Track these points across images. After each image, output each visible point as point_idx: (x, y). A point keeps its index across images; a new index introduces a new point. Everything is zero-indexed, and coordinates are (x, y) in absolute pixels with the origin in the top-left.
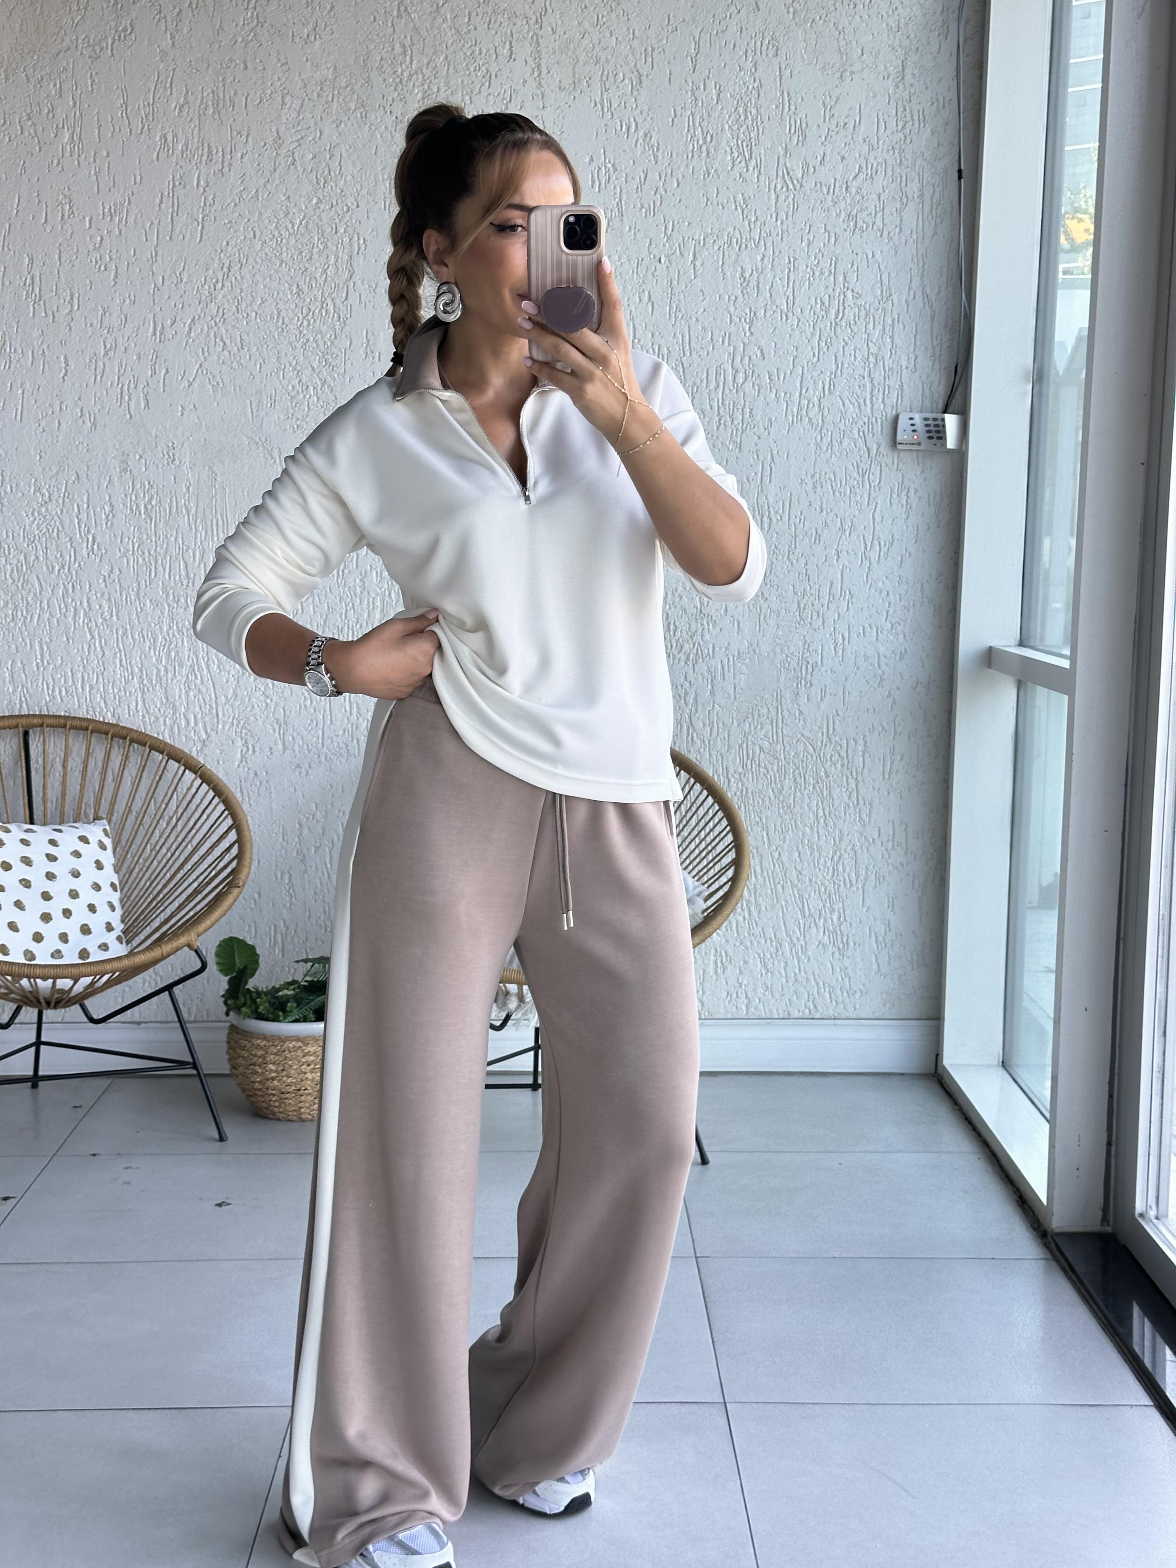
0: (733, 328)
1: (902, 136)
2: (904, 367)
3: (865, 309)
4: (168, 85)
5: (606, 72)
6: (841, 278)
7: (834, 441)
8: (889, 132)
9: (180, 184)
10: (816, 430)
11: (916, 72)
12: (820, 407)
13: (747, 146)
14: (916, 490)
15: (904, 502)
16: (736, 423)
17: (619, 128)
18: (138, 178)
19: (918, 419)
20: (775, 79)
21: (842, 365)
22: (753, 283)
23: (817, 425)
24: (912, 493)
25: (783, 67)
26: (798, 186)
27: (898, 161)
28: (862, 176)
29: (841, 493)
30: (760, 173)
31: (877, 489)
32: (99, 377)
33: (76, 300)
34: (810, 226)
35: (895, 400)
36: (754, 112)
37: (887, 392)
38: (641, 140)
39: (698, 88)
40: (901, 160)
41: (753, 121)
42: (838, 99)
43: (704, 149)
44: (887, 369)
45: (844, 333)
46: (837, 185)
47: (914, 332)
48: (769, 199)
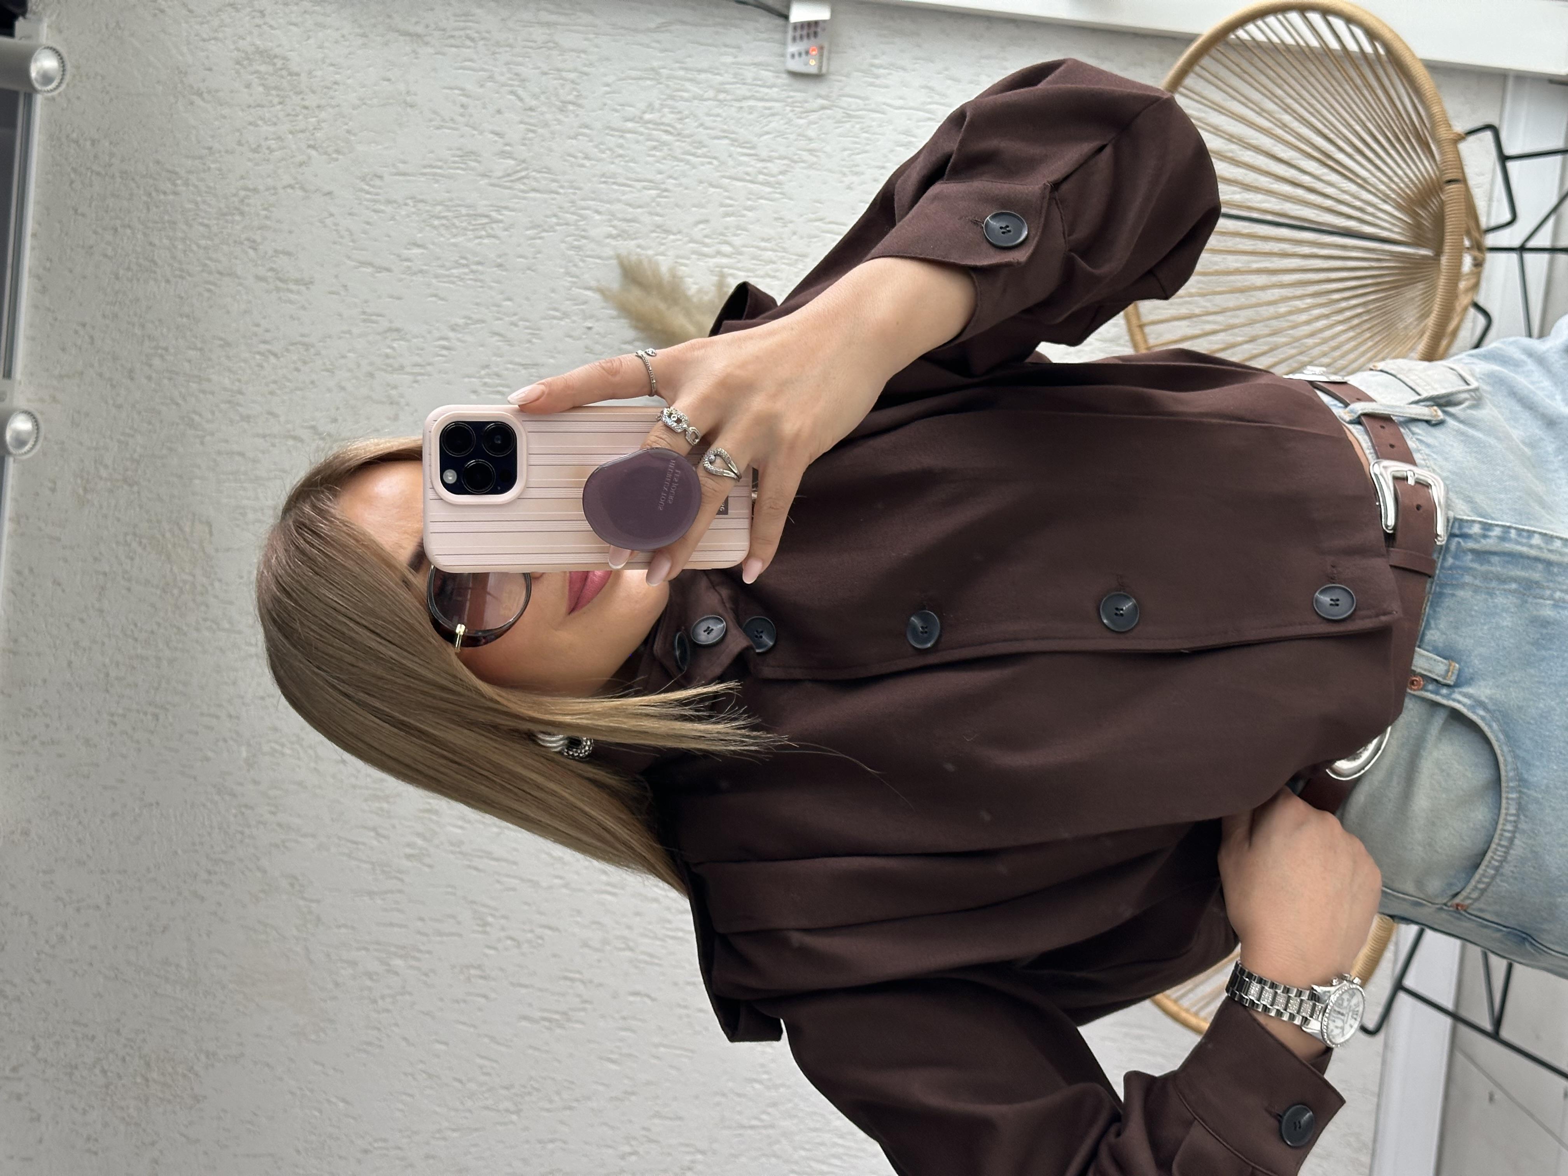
0: (671, 253)
1: (482, 42)
2: (734, 60)
3: (665, 100)
4: (355, 846)
5: (384, 367)
6: (630, 125)
7: (809, 147)
8: (475, 57)
9: (459, 847)
10: (792, 167)
11: (414, 20)
12: (769, 161)
13: (475, 220)
14: (875, 57)
15: (887, 71)
16: (775, 259)
17: (444, 359)
18: (450, 890)
19: (792, 48)
20: (408, 181)
21: (724, 131)
22: (624, 225)
23: (788, 165)
24: (877, 62)
25: (394, 171)
26: (524, 165)
27: (508, 49)
28: (520, 91)
29: (868, 144)
30: (506, 208)
31: (867, 102)
32: (656, 961)
33: (571, 975)
34: (570, 155)
35: (770, 74)
36: (439, 208)
37: (759, 83)
38: (460, 336)
39: (409, 268)
40: (507, 46)
41: (449, 211)
42: (435, 112)
43: (474, 267)
44: (735, 80)
45: (691, 125)
46: (527, 120)
47: (696, 45)
48: (535, 200)
